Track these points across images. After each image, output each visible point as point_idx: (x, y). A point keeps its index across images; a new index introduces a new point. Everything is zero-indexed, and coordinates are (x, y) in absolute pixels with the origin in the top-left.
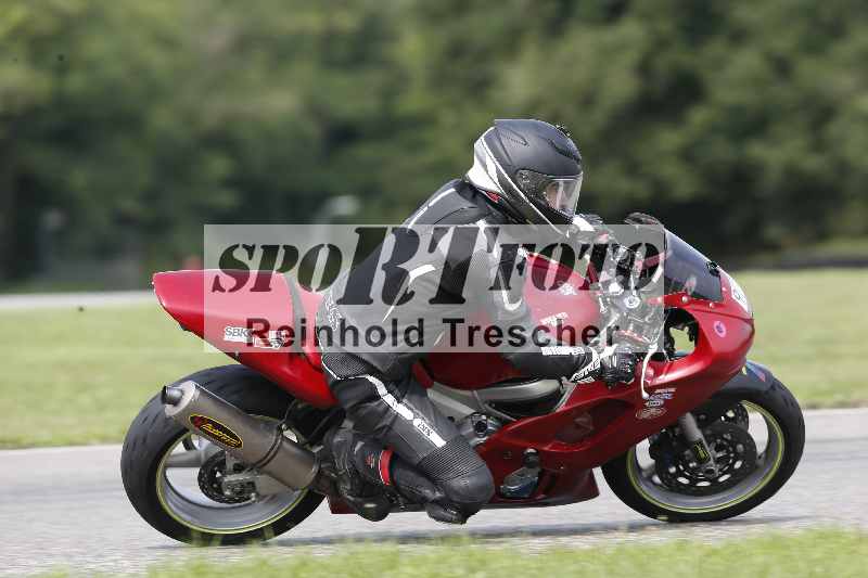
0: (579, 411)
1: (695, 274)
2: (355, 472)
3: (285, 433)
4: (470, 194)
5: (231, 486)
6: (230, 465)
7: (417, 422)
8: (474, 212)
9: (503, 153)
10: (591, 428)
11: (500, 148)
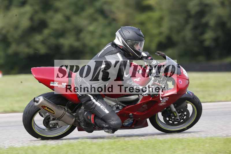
0: (144, 104)
2: (85, 120)
3: (66, 110)
4: (115, 46)
5: (52, 124)
6: (51, 119)
7: (101, 107)
8: (116, 51)
9: (123, 35)
10: (147, 108)
11: (123, 34)
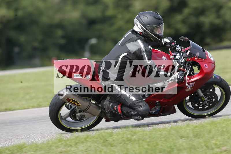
1: (199, 52)
3: (91, 101)
5: (79, 116)
7: (127, 95)
8: (137, 38)
